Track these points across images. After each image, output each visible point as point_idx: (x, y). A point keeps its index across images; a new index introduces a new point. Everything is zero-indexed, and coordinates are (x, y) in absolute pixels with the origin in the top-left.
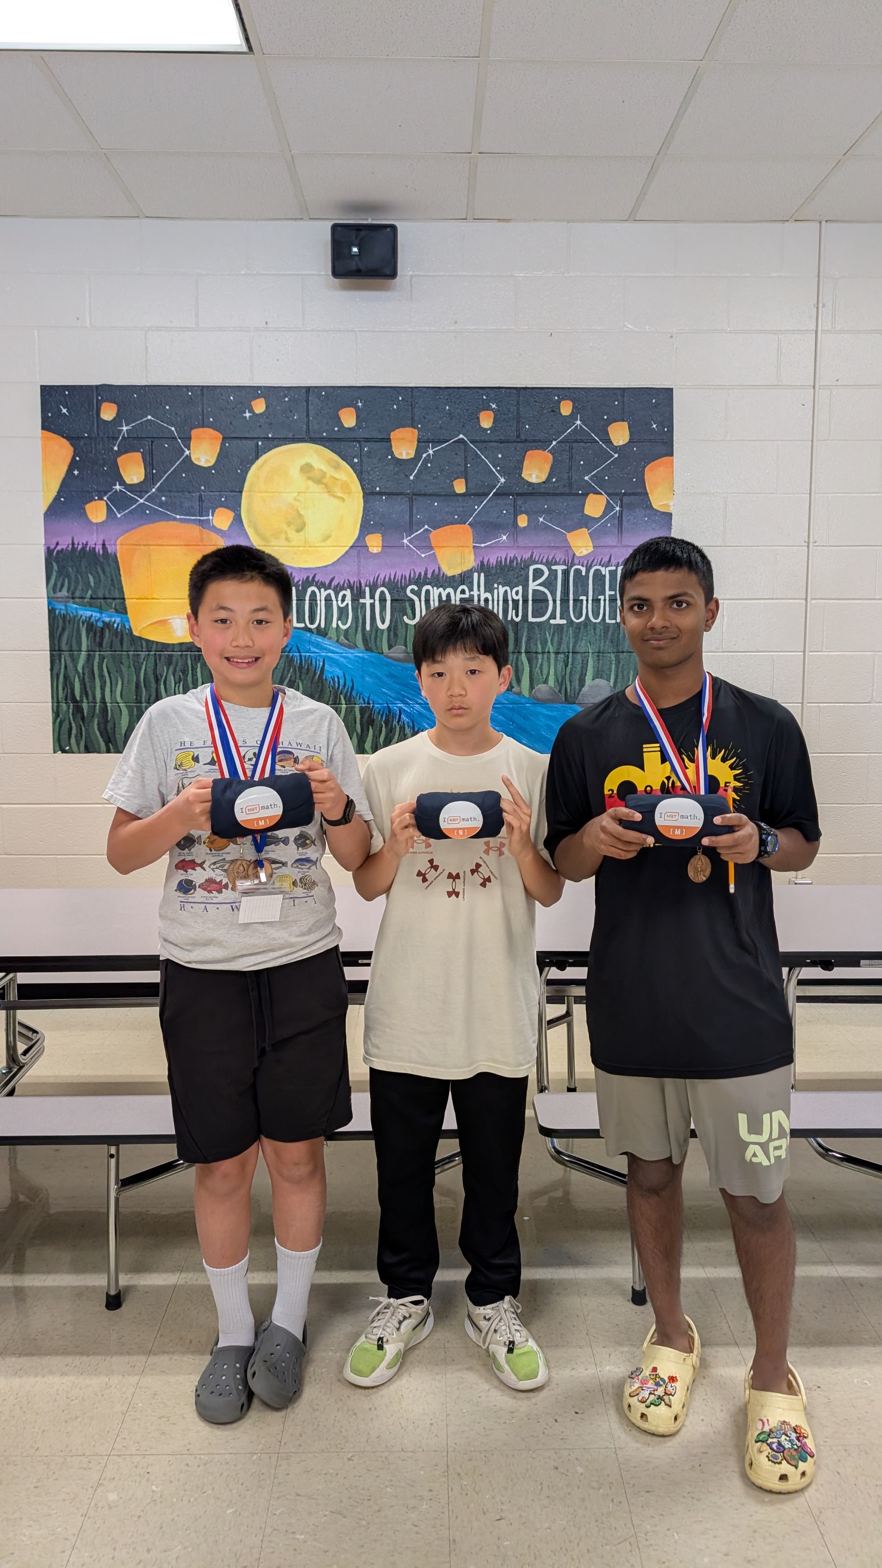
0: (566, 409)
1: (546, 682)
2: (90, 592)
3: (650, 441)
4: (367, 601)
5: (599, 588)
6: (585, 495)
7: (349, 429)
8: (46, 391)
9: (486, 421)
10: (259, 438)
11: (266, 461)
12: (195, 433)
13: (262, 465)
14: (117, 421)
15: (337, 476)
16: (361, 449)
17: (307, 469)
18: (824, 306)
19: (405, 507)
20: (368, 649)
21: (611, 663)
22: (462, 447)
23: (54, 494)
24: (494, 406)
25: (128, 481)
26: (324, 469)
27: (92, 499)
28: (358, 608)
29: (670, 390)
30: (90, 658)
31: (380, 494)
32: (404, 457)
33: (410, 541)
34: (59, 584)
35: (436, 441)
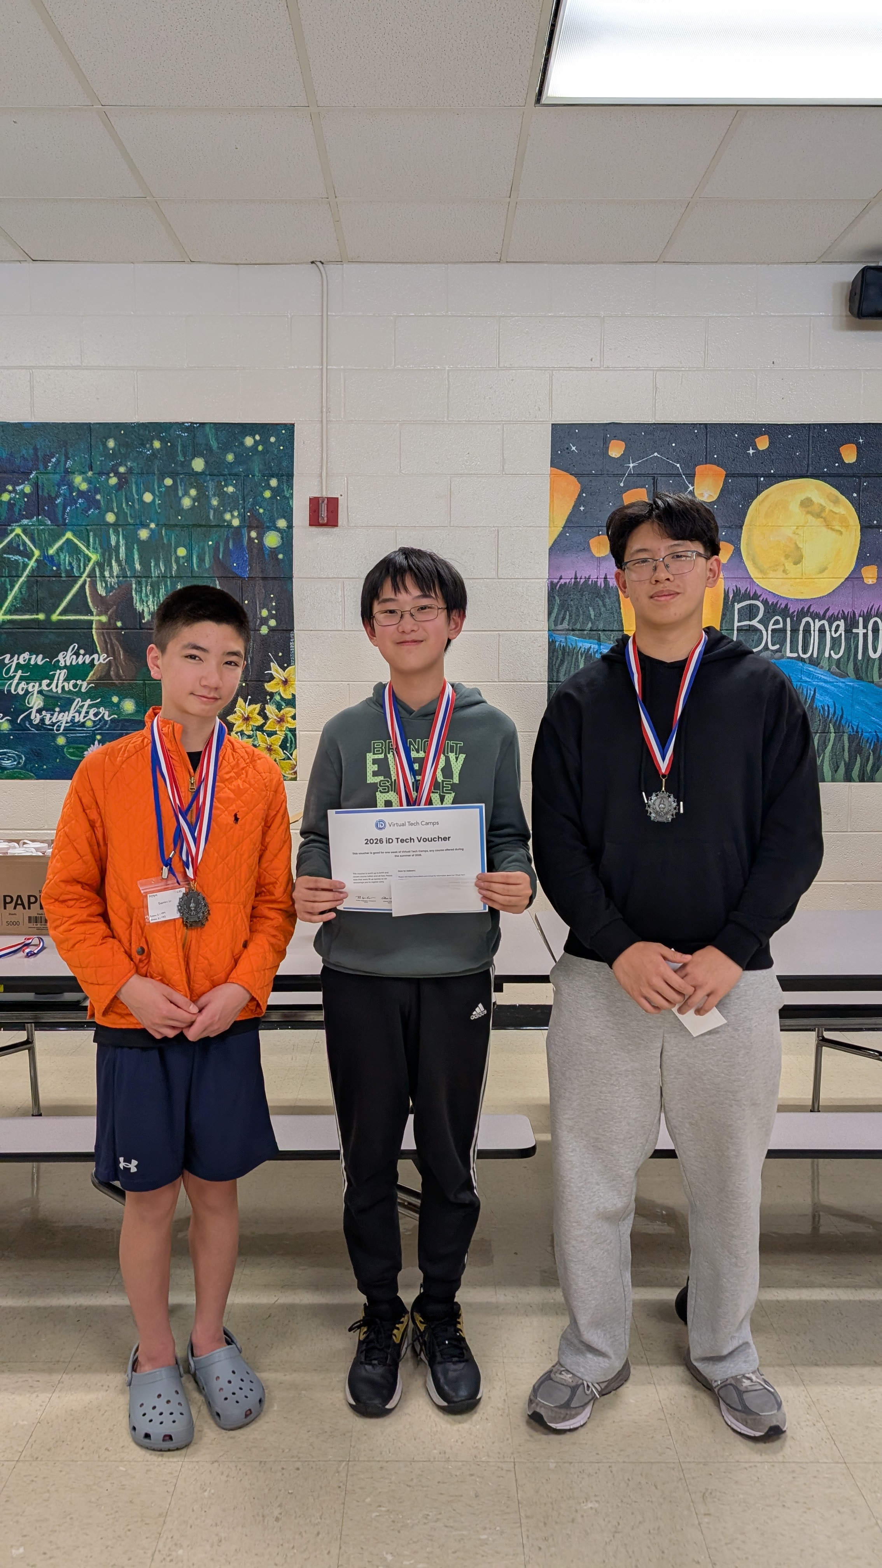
2: (590, 625)
4: (861, 631)
7: (849, 464)
8: (558, 430)
10: (760, 475)
11: (767, 496)
12: (698, 469)
13: (763, 501)
14: (624, 458)
15: (836, 510)
16: (861, 484)
17: (806, 504)
20: (859, 678)
23: (560, 529)
26: (824, 504)
27: (596, 535)
28: (851, 638)
31: (878, 527)
34: (561, 617)
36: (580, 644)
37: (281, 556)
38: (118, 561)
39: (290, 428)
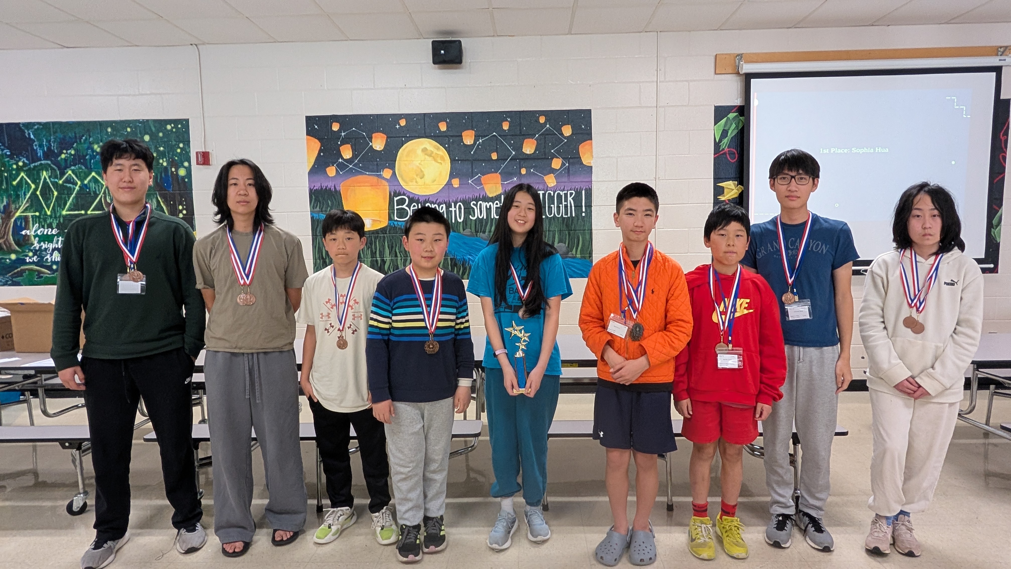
0: (542, 120)
3: (582, 134)
4: (453, 209)
5: (560, 202)
6: (552, 159)
7: (443, 132)
8: (308, 119)
9: (506, 126)
10: (403, 137)
11: (406, 147)
12: (374, 135)
13: (404, 149)
14: (340, 131)
15: (438, 153)
16: (449, 141)
17: (425, 150)
18: (660, 70)
19: (470, 166)
21: (566, 235)
22: (495, 138)
23: (312, 164)
24: (509, 120)
25: (345, 158)
26: (432, 150)
27: (329, 166)
28: (449, 212)
29: (590, 111)
31: (458, 160)
32: (469, 144)
33: (472, 182)
34: (315, 205)
35: (483, 136)
37: (186, 180)
39: (187, 121)
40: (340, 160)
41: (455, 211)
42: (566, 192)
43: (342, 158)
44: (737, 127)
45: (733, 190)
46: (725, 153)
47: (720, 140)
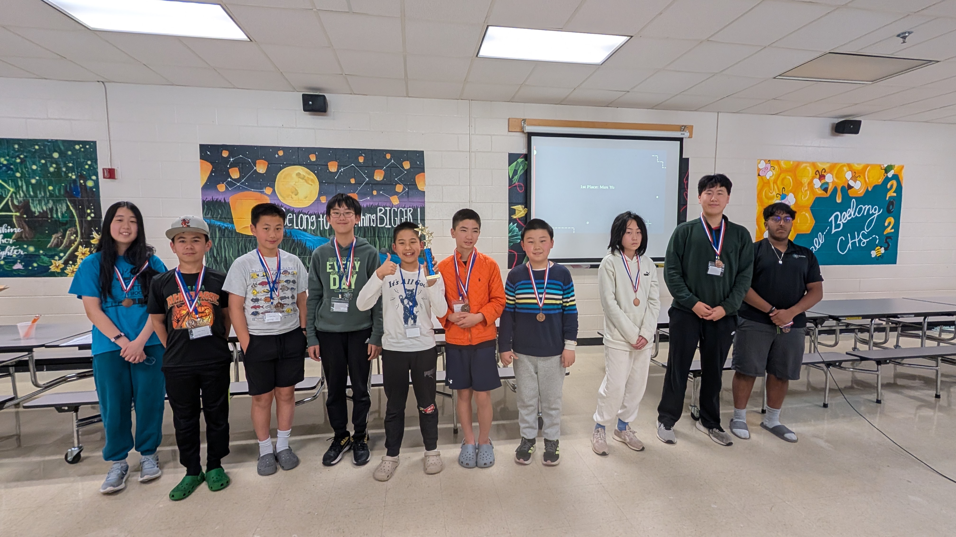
0: (388, 156)
1: (385, 247)
2: (219, 216)
3: (417, 168)
4: (321, 219)
6: (396, 185)
7: (313, 162)
9: (361, 160)
10: (281, 164)
11: (283, 172)
12: (257, 161)
14: (229, 157)
15: (309, 177)
16: (318, 168)
17: (299, 175)
18: (472, 126)
19: (334, 188)
20: (322, 236)
22: (354, 168)
23: (205, 181)
24: (364, 155)
25: (233, 178)
26: (305, 175)
27: (220, 183)
28: (318, 222)
29: (423, 152)
30: (220, 240)
31: (325, 183)
32: (333, 171)
34: (207, 213)
35: (344, 166)
36: (216, 223)
37: (94, 190)
38: (23, 191)
39: (95, 143)
40: (229, 180)
41: (323, 221)
42: (406, 209)
43: (231, 178)
44: (523, 168)
45: (521, 211)
46: (516, 186)
47: (513, 177)
